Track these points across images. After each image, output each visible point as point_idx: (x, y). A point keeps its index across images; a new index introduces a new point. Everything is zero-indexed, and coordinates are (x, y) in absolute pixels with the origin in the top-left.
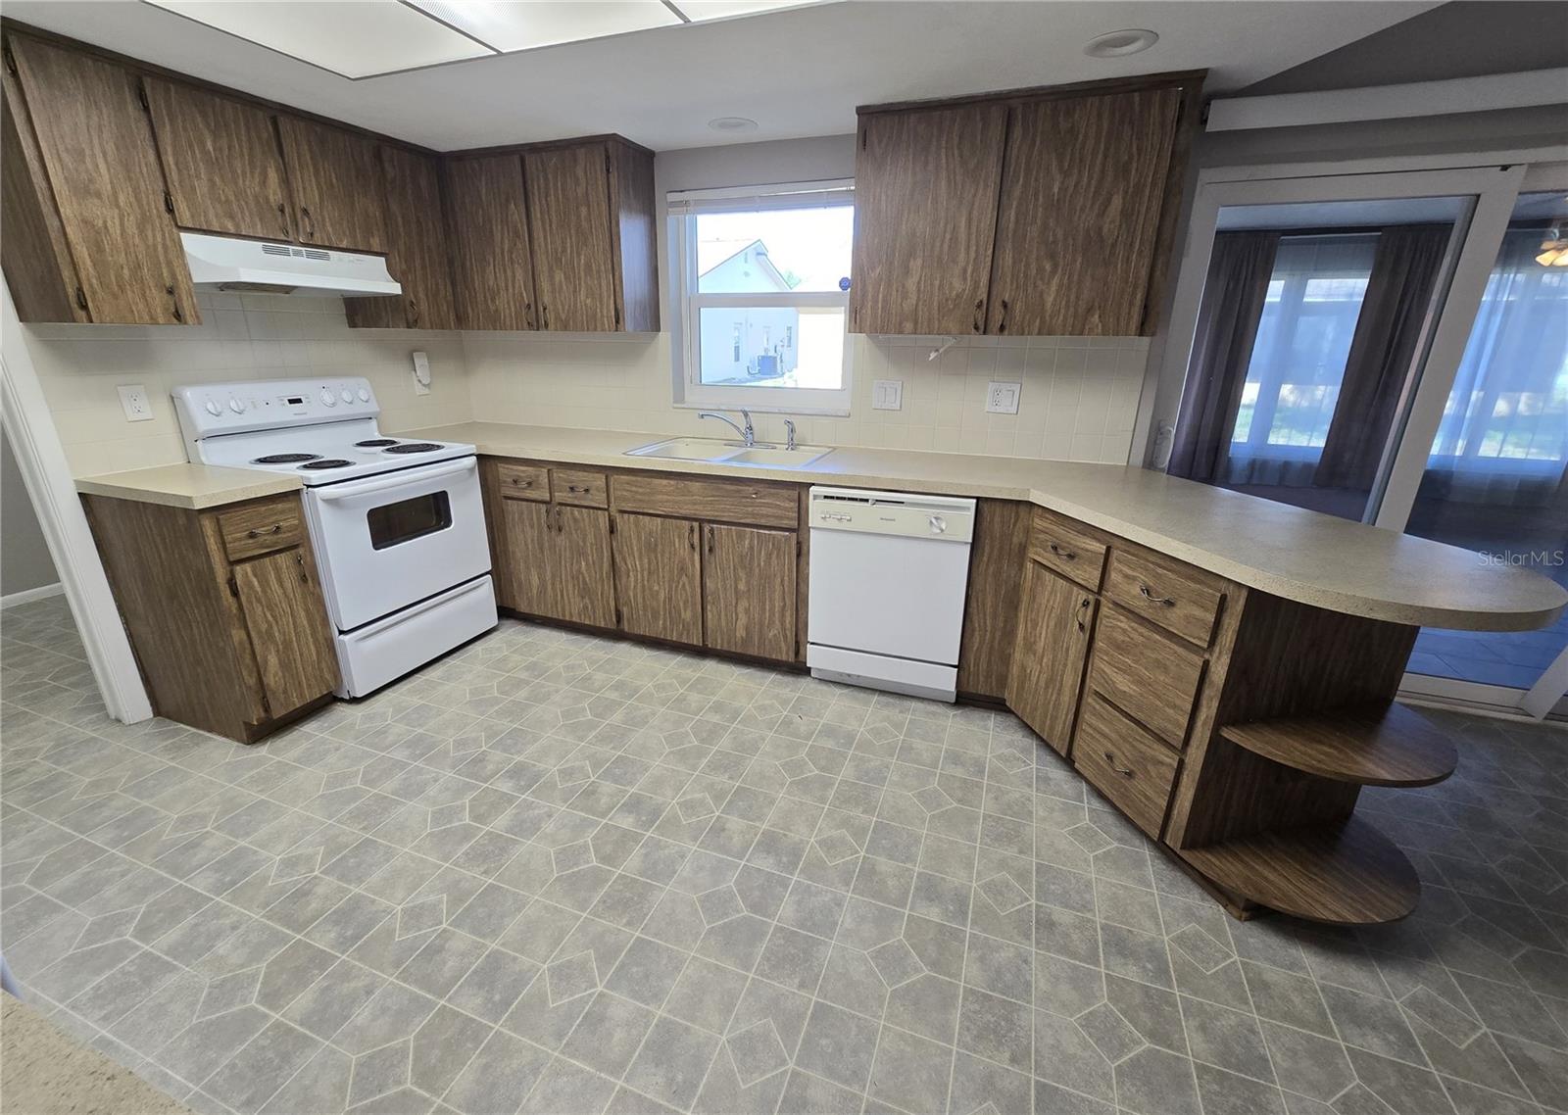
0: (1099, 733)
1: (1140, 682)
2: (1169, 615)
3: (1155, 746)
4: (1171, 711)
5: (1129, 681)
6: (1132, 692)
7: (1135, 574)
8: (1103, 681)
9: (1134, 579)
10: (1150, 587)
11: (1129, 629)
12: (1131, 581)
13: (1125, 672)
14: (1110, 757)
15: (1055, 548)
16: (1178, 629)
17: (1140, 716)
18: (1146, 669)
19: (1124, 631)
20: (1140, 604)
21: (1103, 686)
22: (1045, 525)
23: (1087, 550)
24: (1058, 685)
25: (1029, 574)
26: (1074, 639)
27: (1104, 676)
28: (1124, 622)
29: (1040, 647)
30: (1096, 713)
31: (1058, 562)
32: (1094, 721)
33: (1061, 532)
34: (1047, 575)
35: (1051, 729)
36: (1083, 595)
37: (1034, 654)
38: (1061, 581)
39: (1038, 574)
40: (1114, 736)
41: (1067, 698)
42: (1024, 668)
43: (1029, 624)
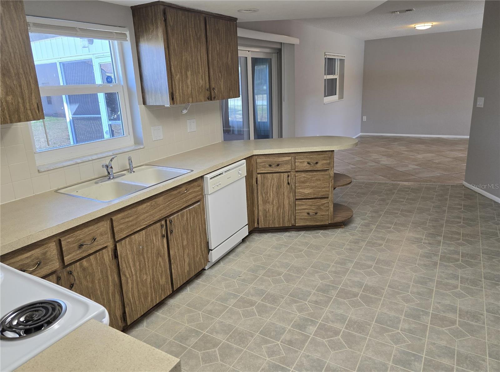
0: (302, 210)
1: (312, 187)
2: (317, 166)
3: (322, 201)
4: (324, 189)
5: (309, 189)
6: (311, 192)
7: (303, 160)
8: (300, 195)
9: (304, 162)
10: (309, 162)
11: (306, 176)
12: (303, 163)
13: (307, 188)
14: (308, 214)
15: (270, 166)
16: (320, 168)
17: (315, 196)
18: (314, 183)
19: (304, 177)
20: (308, 168)
21: (301, 196)
22: (262, 160)
23: (284, 161)
24: (282, 206)
25: (259, 179)
26: (285, 189)
27: (300, 193)
28: (303, 175)
29: (271, 199)
30: (300, 205)
31: (272, 169)
32: (300, 208)
33: (271, 159)
34: (268, 175)
35: (283, 221)
36: (286, 174)
37: (269, 203)
38: (275, 174)
39: (264, 177)
40: (308, 207)
41: (287, 208)
42: (265, 210)
43: (264, 195)
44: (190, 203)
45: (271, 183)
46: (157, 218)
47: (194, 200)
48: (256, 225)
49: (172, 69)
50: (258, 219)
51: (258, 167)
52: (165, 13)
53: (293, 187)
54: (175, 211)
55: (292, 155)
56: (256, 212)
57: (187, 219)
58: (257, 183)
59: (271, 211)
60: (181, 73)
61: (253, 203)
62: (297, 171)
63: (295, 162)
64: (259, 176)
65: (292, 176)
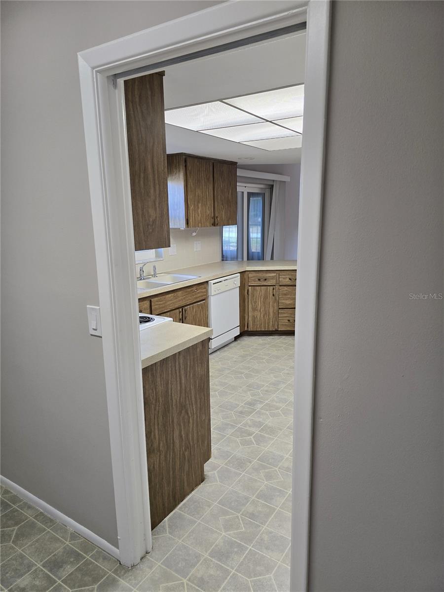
0: (284, 317)
5: (290, 301)
9: (286, 278)
10: (290, 278)
13: (288, 299)
14: (289, 321)
15: (259, 280)
19: (286, 290)
20: (289, 283)
21: (283, 306)
22: (253, 275)
23: (270, 276)
24: (268, 314)
25: (250, 290)
26: (271, 299)
27: (282, 303)
28: (286, 288)
29: (259, 308)
30: (282, 313)
31: (260, 283)
32: (282, 315)
33: (260, 275)
34: (258, 287)
35: (268, 326)
36: (272, 287)
37: (257, 310)
38: (263, 287)
39: (254, 289)
40: (289, 315)
41: (272, 315)
42: (253, 316)
43: (253, 304)
44: (198, 300)
45: (259, 294)
46: (177, 306)
47: (201, 299)
48: (246, 329)
49: (189, 201)
50: (248, 324)
51: (250, 280)
52: (185, 161)
53: (277, 298)
54: (188, 303)
55: (277, 272)
56: (247, 318)
57: (196, 312)
58: (248, 294)
59: (258, 317)
60: (195, 204)
61: (244, 310)
62: (280, 286)
63: (279, 278)
64: (250, 288)
65: (277, 289)
